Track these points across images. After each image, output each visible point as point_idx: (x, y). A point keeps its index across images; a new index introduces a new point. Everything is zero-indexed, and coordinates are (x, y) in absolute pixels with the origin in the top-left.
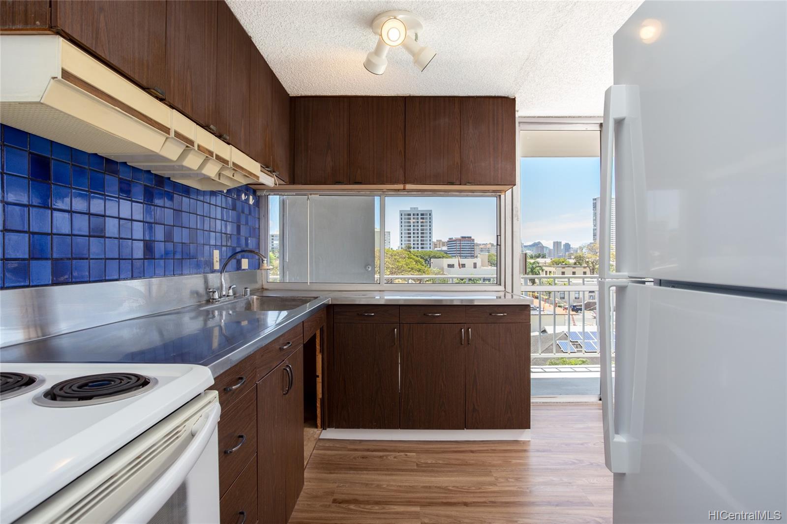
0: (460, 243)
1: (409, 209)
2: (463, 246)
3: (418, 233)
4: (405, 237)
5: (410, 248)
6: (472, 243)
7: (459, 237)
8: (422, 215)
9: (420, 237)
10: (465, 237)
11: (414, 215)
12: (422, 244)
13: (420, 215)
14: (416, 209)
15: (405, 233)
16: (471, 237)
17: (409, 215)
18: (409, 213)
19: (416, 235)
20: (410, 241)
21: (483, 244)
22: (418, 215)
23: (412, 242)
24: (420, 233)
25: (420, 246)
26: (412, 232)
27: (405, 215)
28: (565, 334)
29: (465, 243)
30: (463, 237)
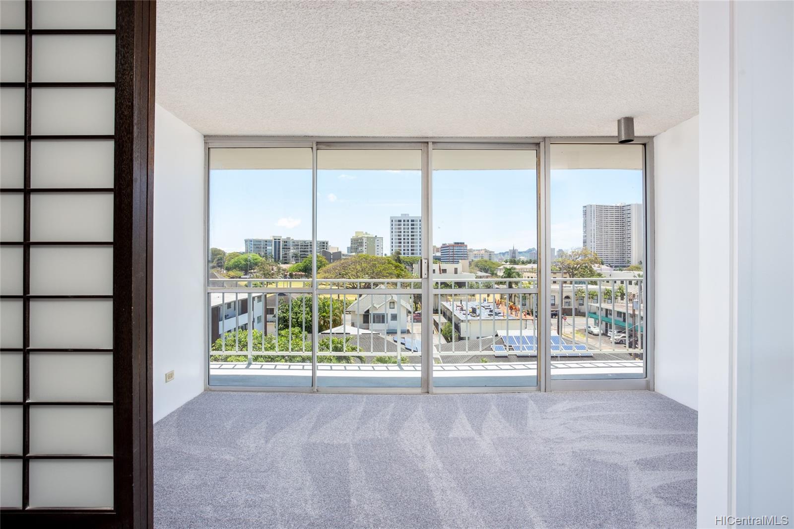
0: (453, 249)
1: (400, 216)
2: (456, 252)
3: (408, 239)
4: (396, 243)
5: (400, 254)
6: (465, 249)
7: (452, 242)
8: (412, 221)
9: (410, 243)
10: (458, 243)
11: (404, 221)
12: (412, 250)
13: (410, 221)
14: (406, 216)
15: (396, 239)
16: (463, 243)
17: (400, 221)
18: (399, 219)
19: (406, 241)
20: (400, 246)
21: (477, 250)
22: (408, 221)
23: (402, 248)
24: (410, 239)
25: (410, 252)
26: (402, 237)
27: (395, 221)
28: (502, 338)
29: (458, 249)
30: (455, 243)
